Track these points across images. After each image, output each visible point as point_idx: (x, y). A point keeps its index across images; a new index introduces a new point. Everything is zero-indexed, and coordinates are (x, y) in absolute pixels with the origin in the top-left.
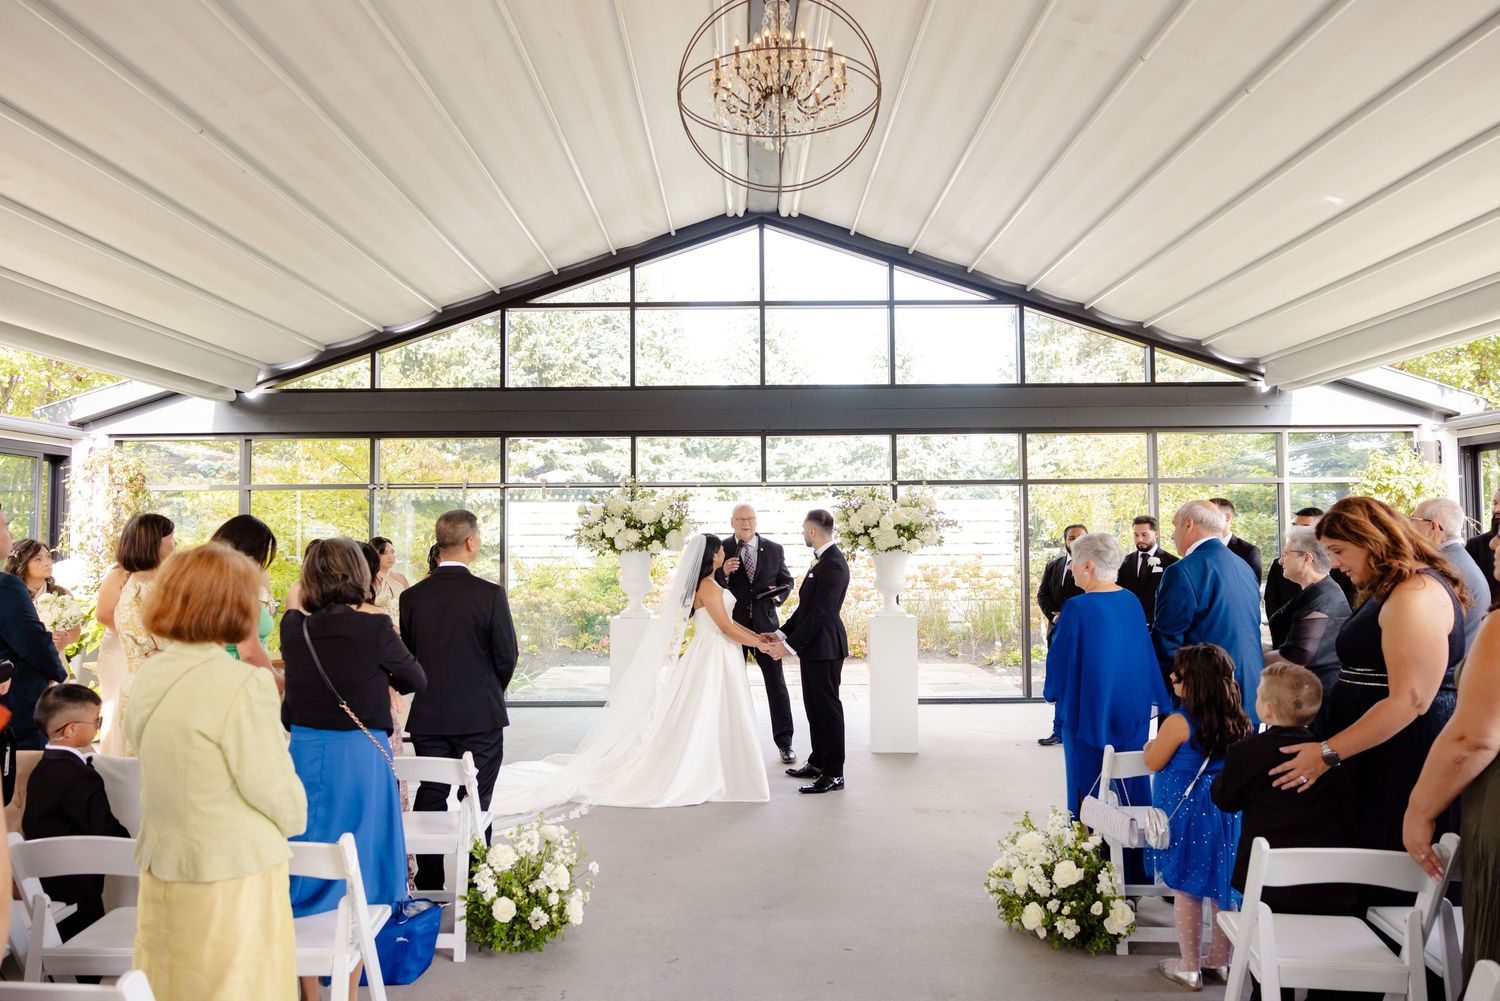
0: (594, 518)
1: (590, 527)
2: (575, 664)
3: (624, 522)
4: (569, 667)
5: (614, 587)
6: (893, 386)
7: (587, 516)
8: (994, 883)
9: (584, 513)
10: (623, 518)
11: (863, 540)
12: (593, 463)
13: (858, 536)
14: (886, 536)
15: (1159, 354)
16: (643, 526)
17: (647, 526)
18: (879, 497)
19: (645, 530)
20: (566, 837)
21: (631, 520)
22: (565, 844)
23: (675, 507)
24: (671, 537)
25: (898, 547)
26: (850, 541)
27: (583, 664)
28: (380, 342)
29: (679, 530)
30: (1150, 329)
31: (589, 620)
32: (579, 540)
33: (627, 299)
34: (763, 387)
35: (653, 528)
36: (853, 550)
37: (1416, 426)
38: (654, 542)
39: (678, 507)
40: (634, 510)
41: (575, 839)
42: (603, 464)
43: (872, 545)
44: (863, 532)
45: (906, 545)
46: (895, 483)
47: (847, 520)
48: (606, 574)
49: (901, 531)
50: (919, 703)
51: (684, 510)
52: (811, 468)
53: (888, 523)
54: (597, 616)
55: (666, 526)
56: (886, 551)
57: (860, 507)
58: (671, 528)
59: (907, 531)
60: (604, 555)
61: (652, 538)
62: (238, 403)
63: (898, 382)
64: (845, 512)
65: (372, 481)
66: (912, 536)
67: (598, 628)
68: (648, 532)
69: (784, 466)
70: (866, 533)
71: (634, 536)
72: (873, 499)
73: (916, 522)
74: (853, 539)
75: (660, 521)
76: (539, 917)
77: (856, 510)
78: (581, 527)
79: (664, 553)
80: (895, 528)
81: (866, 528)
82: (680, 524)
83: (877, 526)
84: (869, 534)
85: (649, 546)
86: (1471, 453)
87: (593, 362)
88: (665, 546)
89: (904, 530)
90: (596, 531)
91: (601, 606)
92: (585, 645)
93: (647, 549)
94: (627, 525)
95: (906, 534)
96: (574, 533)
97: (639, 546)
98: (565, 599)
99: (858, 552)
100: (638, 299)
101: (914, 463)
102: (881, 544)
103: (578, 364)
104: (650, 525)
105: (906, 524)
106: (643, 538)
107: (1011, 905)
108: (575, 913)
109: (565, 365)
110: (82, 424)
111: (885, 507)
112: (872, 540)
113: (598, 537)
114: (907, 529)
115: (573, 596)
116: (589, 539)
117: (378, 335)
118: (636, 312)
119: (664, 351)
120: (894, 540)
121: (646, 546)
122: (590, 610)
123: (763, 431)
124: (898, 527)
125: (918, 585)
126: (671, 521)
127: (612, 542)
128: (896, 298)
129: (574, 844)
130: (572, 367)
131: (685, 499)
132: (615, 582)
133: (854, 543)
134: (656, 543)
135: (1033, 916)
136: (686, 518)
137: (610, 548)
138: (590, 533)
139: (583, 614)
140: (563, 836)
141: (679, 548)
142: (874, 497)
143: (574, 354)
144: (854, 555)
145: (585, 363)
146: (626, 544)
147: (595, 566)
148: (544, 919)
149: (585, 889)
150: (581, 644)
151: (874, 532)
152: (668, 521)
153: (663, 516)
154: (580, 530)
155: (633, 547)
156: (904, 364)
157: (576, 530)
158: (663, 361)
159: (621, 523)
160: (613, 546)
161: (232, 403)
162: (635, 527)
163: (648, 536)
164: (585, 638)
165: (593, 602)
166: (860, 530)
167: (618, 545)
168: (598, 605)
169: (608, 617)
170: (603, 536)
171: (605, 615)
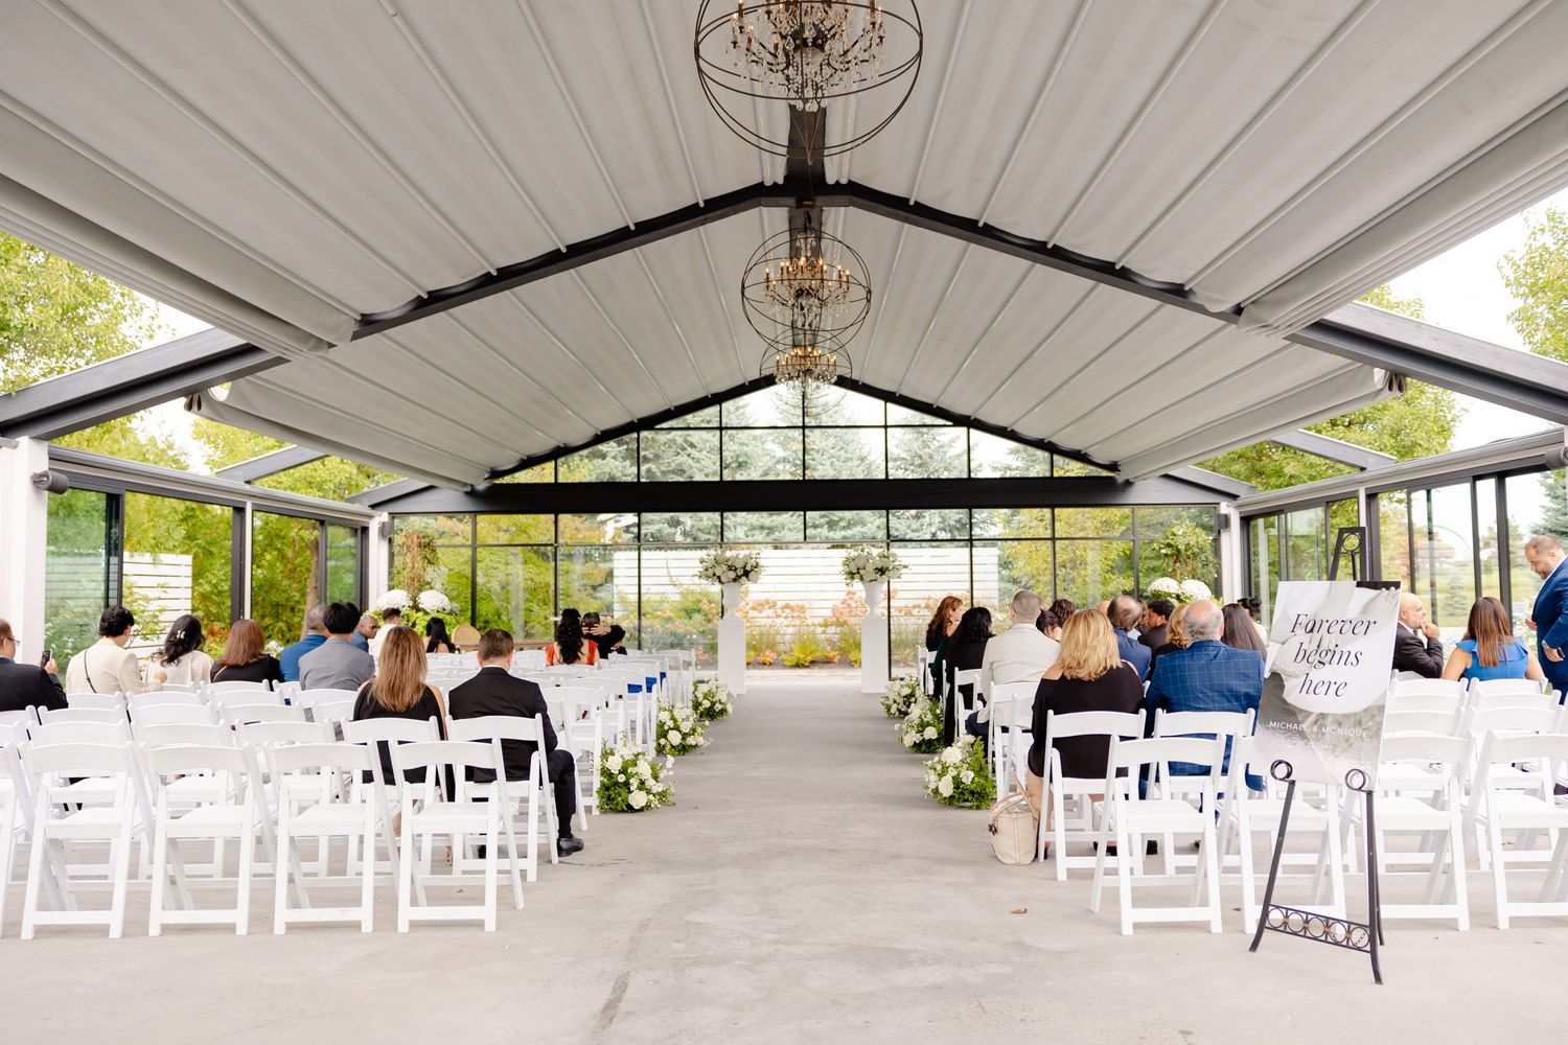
0: (709, 565)
1: (706, 570)
6: (887, 480)
7: (704, 564)
8: (882, 700)
9: (701, 561)
10: (725, 565)
11: (857, 576)
13: (853, 574)
14: (869, 573)
15: (1055, 457)
16: (736, 569)
19: (738, 571)
21: (730, 566)
24: (750, 575)
25: (875, 580)
28: (559, 453)
29: (756, 571)
30: (1050, 442)
32: (700, 578)
33: (717, 425)
34: (804, 481)
35: (742, 570)
37: (1218, 503)
38: (743, 578)
40: (729, 559)
43: (862, 579)
45: (879, 579)
46: (888, 541)
47: (848, 565)
53: (870, 567)
55: (748, 568)
56: (869, 582)
57: (856, 557)
58: (752, 570)
59: (882, 571)
60: (714, 585)
61: (741, 576)
62: (472, 494)
65: (556, 542)
66: (883, 574)
68: (740, 572)
70: (858, 573)
71: (732, 575)
73: (886, 566)
74: (851, 576)
75: (745, 566)
76: (718, 707)
77: (853, 560)
80: (874, 569)
81: (858, 569)
82: (756, 567)
83: (864, 568)
84: (860, 573)
86: (1247, 521)
88: (749, 580)
89: (878, 570)
90: (710, 572)
94: (727, 569)
95: (880, 573)
97: (735, 580)
100: (724, 425)
102: (866, 578)
104: (740, 568)
105: (880, 567)
106: (737, 576)
107: (889, 708)
108: (730, 708)
110: (373, 507)
112: (861, 576)
113: (711, 575)
114: (880, 570)
116: (706, 576)
117: (558, 448)
118: (723, 433)
120: (873, 576)
123: (805, 508)
126: (752, 566)
127: (719, 578)
128: (889, 423)
133: (852, 578)
135: (894, 707)
137: (718, 582)
138: (706, 573)
142: (863, 552)
146: (727, 579)
148: (720, 707)
149: (733, 703)
151: (862, 572)
153: (747, 563)
155: (731, 581)
159: (725, 568)
160: (720, 582)
161: (466, 493)
162: (732, 569)
163: (739, 574)
165: (682, 626)
166: (855, 571)
167: (723, 579)
168: (688, 628)
169: (694, 636)
170: (714, 575)
171: (691, 634)
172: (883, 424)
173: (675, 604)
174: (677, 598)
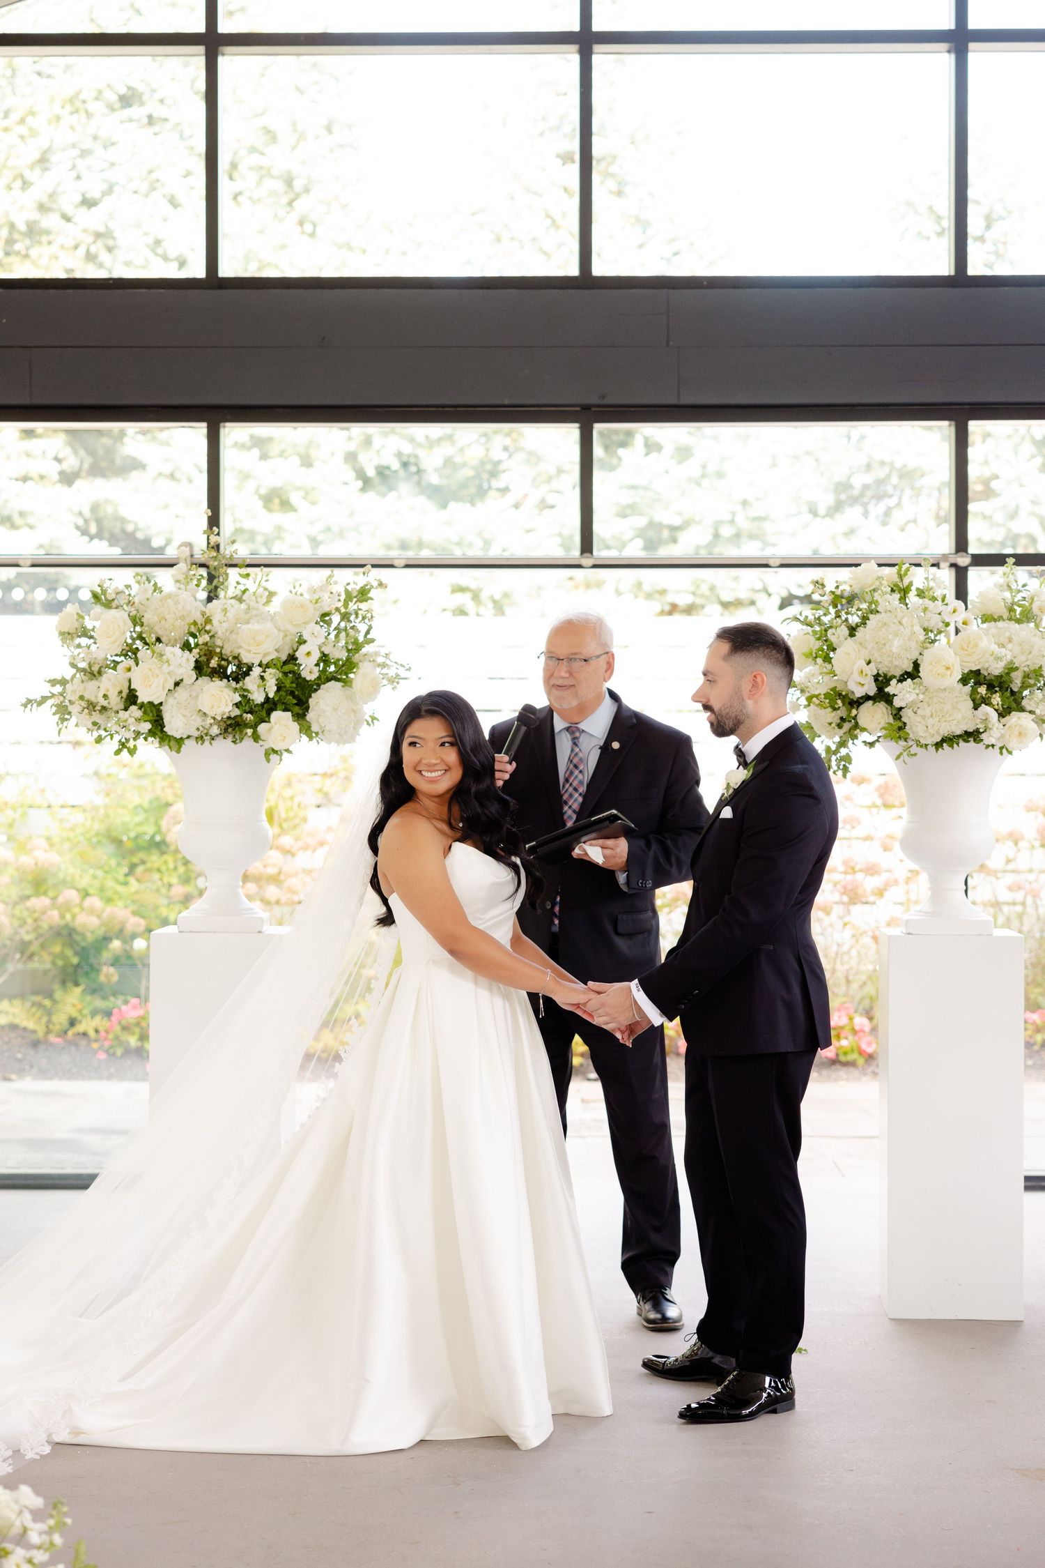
0: (105, 648)
1: (94, 673)
2: (44, 1074)
3: (189, 659)
4: (28, 1084)
5: (154, 859)
6: (960, 279)
7: (84, 641)
9: (76, 633)
10: (186, 646)
11: (873, 716)
12: (95, 508)
13: (856, 703)
14: (938, 704)
16: (243, 672)
17: (257, 671)
18: (921, 593)
19: (251, 682)
20: (37, 1515)
21: (209, 654)
22: (34, 1538)
23: (336, 619)
24: (324, 702)
25: (973, 735)
26: (833, 717)
27: (68, 1075)
29: (347, 683)
31: (83, 953)
32: (63, 712)
33: (198, 25)
34: (585, 281)
35: (272, 677)
36: (842, 744)
38: (277, 715)
39: (345, 617)
40: (219, 626)
41: (60, 1527)
42: (124, 512)
43: (898, 728)
44: (872, 690)
45: (996, 730)
46: (963, 561)
47: (827, 659)
48: (133, 823)
49: (982, 690)
50: (1027, 1188)
51: (363, 628)
52: (717, 525)
53: (944, 667)
54: (106, 939)
55: (309, 671)
56: (938, 745)
57: (865, 619)
58: (325, 678)
59: (999, 690)
60: (132, 752)
61: (270, 706)
63: (972, 271)
64: (823, 636)
66: (1013, 705)
67: (109, 974)
68: (260, 688)
69: (641, 522)
70: (882, 696)
71: (219, 699)
72: (903, 599)
73: (1024, 663)
74: (843, 712)
75: (292, 658)
77: (852, 631)
78: (69, 673)
79: (302, 745)
80: (964, 681)
81: (882, 681)
82: (348, 666)
83: (913, 673)
84: (888, 699)
85: (262, 728)
87: (92, 219)
88: (306, 729)
89: (991, 687)
90: (112, 684)
91: (120, 912)
92: (72, 1022)
93: (256, 737)
94: (200, 668)
95: (997, 699)
96: (46, 690)
97: (233, 727)
98: (14, 892)
99: (856, 749)
100: (224, 27)
101: (1013, 515)
102: (924, 726)
103: (51, 221)
104: (265, 666)
105: (996, 669)
106: (245, 703)
109: (12, 226)
111: (935, 622)
112: (897, 713)
113: (115, 702)
114: (998, 684)
115: (39, 882)
116: (91, 706)
118: (221, 60)
119: (298, 184)
120: (962, 716)
121: (254, 727)
122: (88, 922)
123: (586, 408)
124: (974, 678)
125: (1023, 861)
126: (324, 658)
127: (155, 718)
128: (973, 24)
129: (57, 1539)
130: (33, 231)
131: (363, 594)
132: (159, 846)
133: (850, 727)
134: (281, 720)
136: (367, 649)
137: (151, 733)
138: (93, 690)
139: (67, 934)
140: (27, 1517)
141: (346, 735)
142: (904, 592)
143: (38, 192)
144: (847, 758)
145: (68, 219)
146: (198, 721)
147: (100, 800)
150: (60, 1019)
151: (903, 693)
152: (316, 656)
153: (305, 642)
154: (63, 682)
155: (215, 730)
156: (988, 227)
157: (53, 682)
158: (294, 217)
159: (183, 663)
162: (220, 673)
163: (258, 698)
164: (72, 1000)
165: (95, 902)
166: (863, 686)
167: (174, 725)
168: (109, 910)
169: (139, 944)
170: (131, 698)
171: (129, 938)
172: (947, 22)
173: (78, 817)
174: (89, 794)
